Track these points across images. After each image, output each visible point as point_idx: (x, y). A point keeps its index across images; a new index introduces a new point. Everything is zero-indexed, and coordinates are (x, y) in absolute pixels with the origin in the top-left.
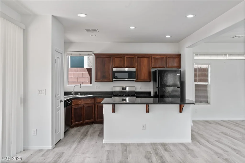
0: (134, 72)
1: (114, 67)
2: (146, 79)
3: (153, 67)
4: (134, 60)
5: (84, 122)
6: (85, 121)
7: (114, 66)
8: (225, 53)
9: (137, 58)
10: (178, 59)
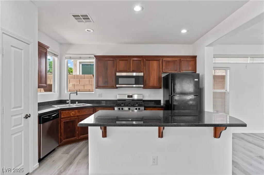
0: (142, 77)
1: (118, 71)
2: (155, 85)
3: (164, 71)
4: (142, 63)
5: (79, 138)
6: (81, 136)
7: (118, 69)
8: (246, 57)
9: (145, 62)
10: (194, 62)
